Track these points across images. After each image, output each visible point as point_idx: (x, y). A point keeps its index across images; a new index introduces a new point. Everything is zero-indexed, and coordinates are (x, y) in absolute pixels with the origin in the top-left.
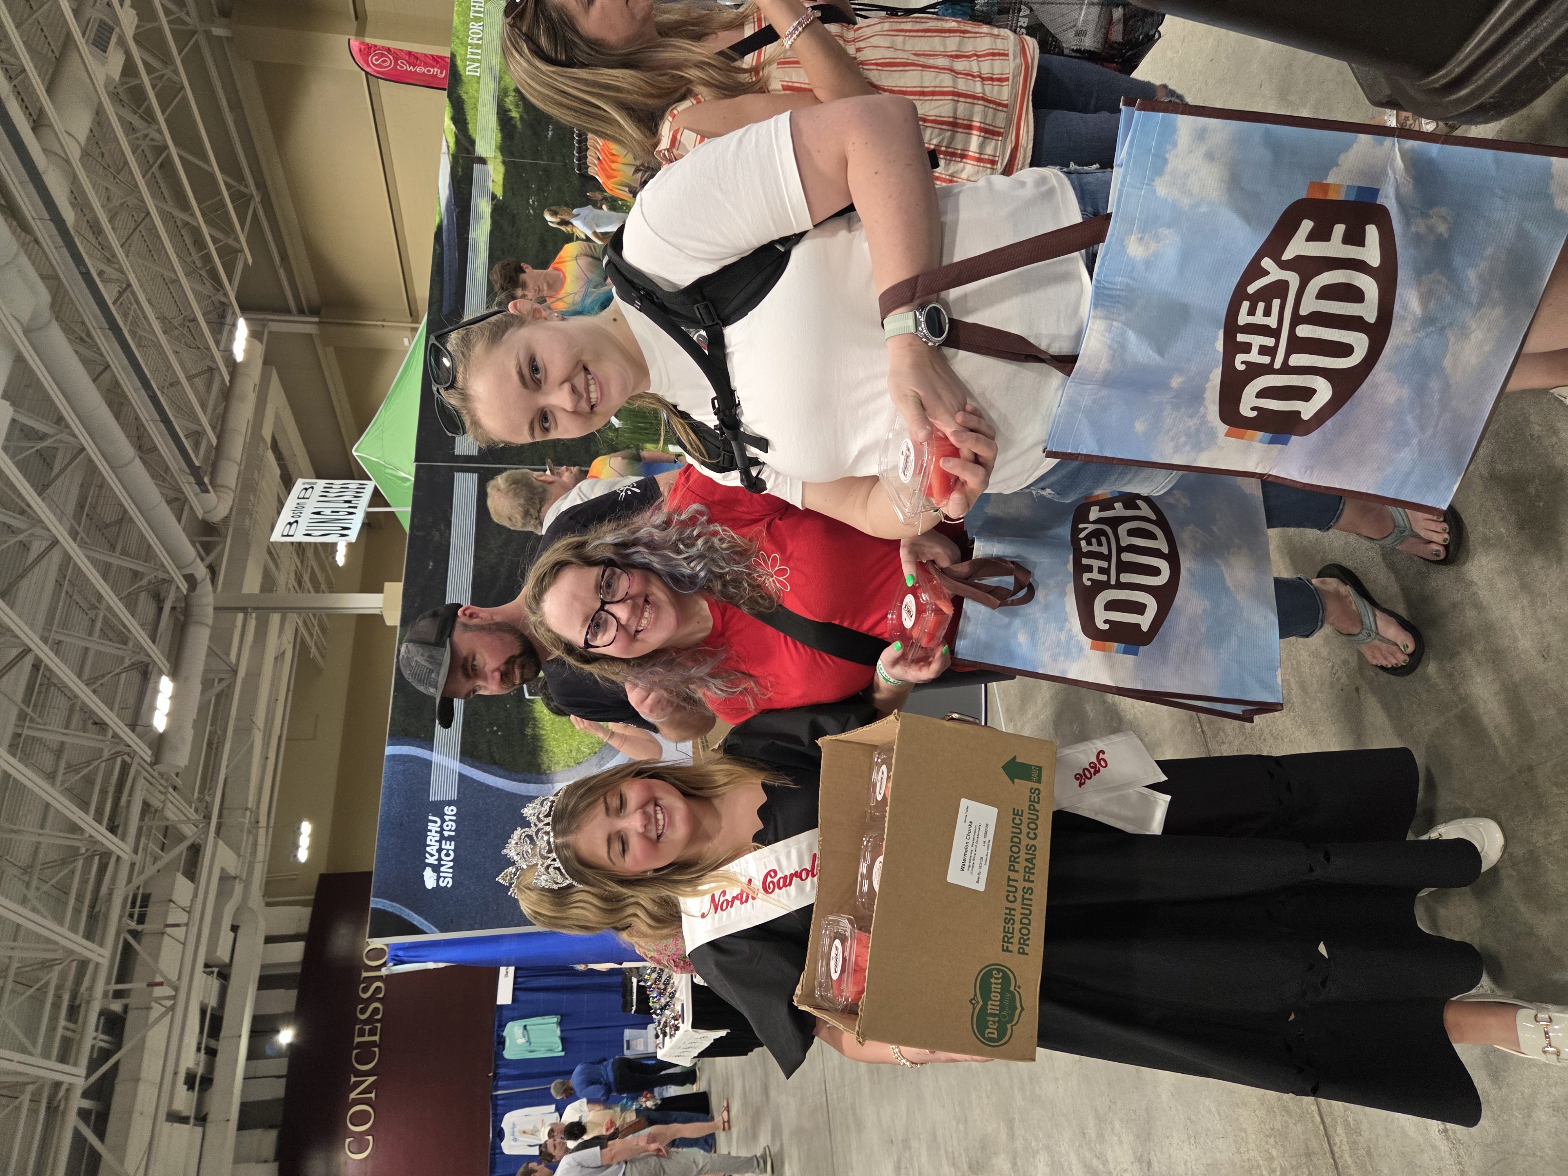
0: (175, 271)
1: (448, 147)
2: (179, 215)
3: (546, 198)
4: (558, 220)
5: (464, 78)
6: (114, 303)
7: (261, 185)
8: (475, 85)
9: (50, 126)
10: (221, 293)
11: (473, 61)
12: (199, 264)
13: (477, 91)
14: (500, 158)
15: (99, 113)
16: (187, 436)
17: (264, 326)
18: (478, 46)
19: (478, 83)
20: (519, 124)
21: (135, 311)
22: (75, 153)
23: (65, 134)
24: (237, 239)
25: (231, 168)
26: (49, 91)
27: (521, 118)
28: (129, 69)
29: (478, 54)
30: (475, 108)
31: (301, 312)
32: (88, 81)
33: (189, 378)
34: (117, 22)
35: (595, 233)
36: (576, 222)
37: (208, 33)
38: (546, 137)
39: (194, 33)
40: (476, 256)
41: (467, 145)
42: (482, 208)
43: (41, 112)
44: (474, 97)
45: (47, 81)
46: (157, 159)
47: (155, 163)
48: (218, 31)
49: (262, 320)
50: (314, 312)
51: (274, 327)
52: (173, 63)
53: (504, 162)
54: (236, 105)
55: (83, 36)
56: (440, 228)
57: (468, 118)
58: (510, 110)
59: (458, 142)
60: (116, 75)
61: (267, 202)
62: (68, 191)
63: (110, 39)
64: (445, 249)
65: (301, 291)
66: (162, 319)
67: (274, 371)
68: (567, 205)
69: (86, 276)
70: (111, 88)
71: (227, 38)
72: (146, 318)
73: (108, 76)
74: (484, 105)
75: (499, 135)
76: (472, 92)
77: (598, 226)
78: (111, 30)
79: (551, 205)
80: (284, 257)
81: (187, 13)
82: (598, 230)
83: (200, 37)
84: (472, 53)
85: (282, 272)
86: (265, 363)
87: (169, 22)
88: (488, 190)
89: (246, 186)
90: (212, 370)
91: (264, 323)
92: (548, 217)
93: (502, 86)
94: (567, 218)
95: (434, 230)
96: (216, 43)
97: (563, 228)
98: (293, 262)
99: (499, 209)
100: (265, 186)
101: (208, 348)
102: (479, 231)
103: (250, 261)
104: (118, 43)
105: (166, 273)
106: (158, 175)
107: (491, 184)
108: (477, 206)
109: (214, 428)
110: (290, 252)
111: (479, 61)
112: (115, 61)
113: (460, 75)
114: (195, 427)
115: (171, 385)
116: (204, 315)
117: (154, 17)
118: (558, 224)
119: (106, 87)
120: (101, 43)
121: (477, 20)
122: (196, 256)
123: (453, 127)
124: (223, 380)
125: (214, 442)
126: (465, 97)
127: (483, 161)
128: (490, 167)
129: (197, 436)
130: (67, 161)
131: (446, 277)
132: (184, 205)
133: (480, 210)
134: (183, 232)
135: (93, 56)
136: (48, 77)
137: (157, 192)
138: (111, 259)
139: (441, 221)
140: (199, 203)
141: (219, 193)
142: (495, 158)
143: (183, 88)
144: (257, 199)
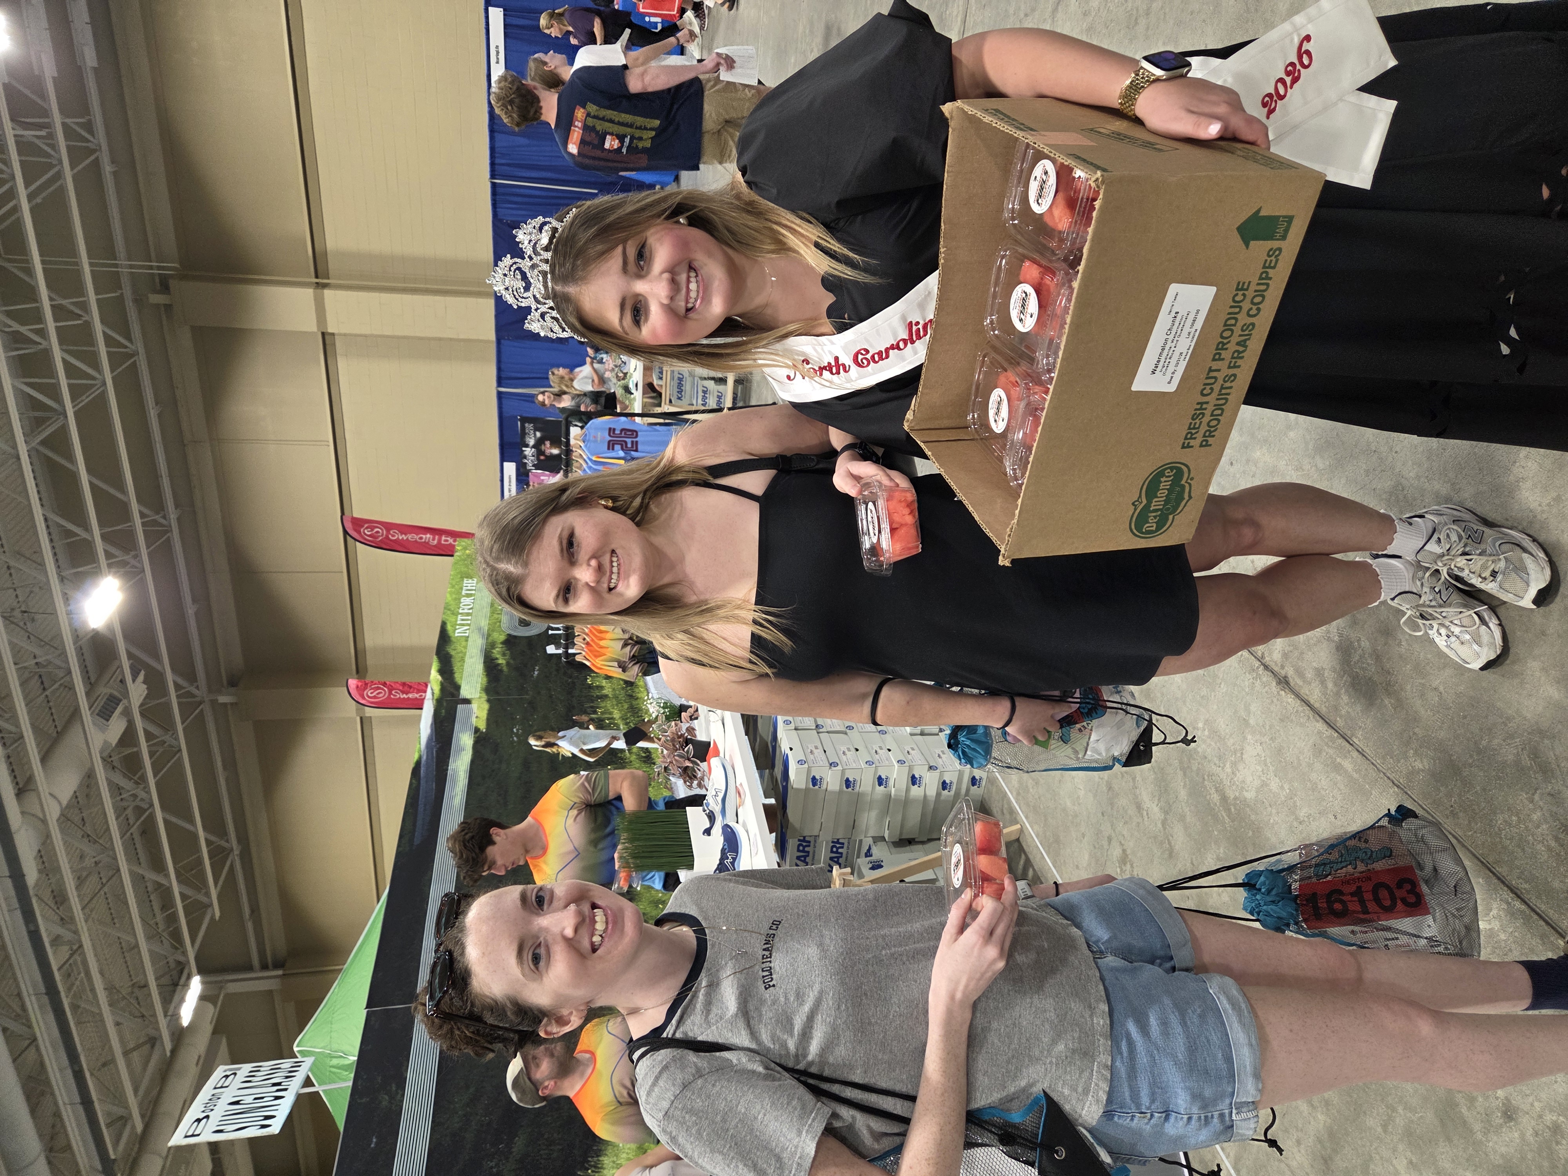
0: (135, 935)
1: (433, 694)
2: (151, 876)
3: (531, 726)
4: (543, 743)
5: (453, 639)
6: (59, 969)
7: (243, 838)
8: (464, 643)
9: (36, 790)
10: (179, 952)
11: (463, 625)
12: (161, 927)
13: (465, 647)
14: (485, 697)
15: (90, 776)
16: (108, 1126)
17: (221, 988)
18: (468, 614)
19: (467, 641)
20: (505, 669)
21: (82, 981)
22: (53, 812)
23: (48, 797)
24: (208, 894)
25: (215, 824)
26: (44, 760)
27: (508, 664)
28: (128, 737)
29: (468, 620)
30: (463, 660)
31: (264, 967)
32: (84, 746)
33: (126, 1053)
34: (126, 694)
35: (582, 751)
36: (560, 743)
37: (214, 703)
38: (532, 676)
39: (200, 703)
40: (453, 787)
41: (452, 690)
42: (465, 741)
43: (30, 779)
44: (461, 652)
45: (43, 753)
46: (137, 820)
47: (134, 824)
48: (222, 699)
49: (221, 982)
50: (278, 965)
51: (232, 988)
52: (175, 732)
53: (488, 701)
54: (231, 764)
55: (90, 709)
56: (418, 764)
57: (455, 669)
58: (497, 659)
59: (443, 689)
60: (114, 741)
61: (246, 856)
62: (36, 849)
63: (116, 709)
64: (423, 782)
65: (267, 941)
66: (110, 989)
67: (224, 1040)
68: (553, 730)
69: (35, 936)
70: (105, 754)
71: (232, 704)
72: (93, 990)
73: (106, 742)
74: (472, 657)
75: (485, 679)
76: (460, 648)
77: (584, 744)
78: (117, 701)
79: (536, 731)
80: (255, 910)
81: (197, 687)
82: (585, 747)
83: (207, 708)
84: (463, 620)
85: (250, 926)
86: (215, 1032)
87: (178, 697)
88: (471, 725)
89: (227, 841)
90: (153, 1041)
91: (220, 985)
92: (532, 742)
93: (490, 641)
94: (552, 740)
95: (412, 765)
96: (220, 710)
97: (548, 750)
98: (264, 915)
99: (481, 740)
100: (247, 839)
101: (154, 1015)
102: (459, 763)
103: (217, 914)
104: (122, 713)
105: (125, 937)
106: (137, 837)
107: (474, 720)
108: (458, 740)
109: (143, 1116)
110: (262, 905)
111: (469, 625)
112: (116, 727)
113: (449, 637)
114: (120, 1111)
115: (104, 1065)
116: (157, 979)
117: (165, 693)
118: (543, 746)
119: (101, 752)
120: (105, 714)
121: (468, 596)
122: (160, 917)
123: (439, 678)
124: (164, 1049)
125: (139, 1127)
126: (453, 653)
127: (467, 701)
128: (474, 706)
129: (121, 1121)
130: (44, 821)
131: (421, 808)
132: (158, 865)
133: (462, 743)
134: (152, 898)
135: (94, 724)
136: (45, 749)
137: (133, 856)
138: (67, 921)
139: (420, 758)
140: (175, 863)
141: (198, 849)
142: (480, 698)
143: (180, 750)
144: (236, 852)
